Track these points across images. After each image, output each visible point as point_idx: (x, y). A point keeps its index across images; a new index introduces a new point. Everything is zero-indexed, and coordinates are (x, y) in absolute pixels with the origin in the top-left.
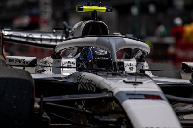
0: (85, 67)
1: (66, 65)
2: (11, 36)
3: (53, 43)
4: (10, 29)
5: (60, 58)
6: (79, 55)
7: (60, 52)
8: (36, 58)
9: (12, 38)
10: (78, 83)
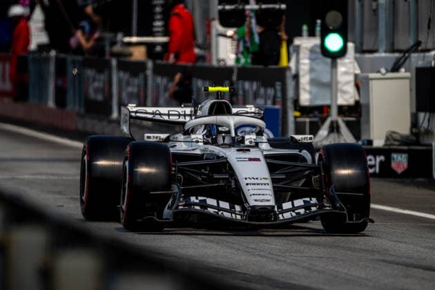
0: (210, 141)
1: (194, 140)
2: (136, 112)
3: (182, 119)
4: (135, 105)
5: (189, 134)
6: (205, 131)
7: (188, 130)
8: (168, 135)
9: (138, 114)
10: (204, 154)
